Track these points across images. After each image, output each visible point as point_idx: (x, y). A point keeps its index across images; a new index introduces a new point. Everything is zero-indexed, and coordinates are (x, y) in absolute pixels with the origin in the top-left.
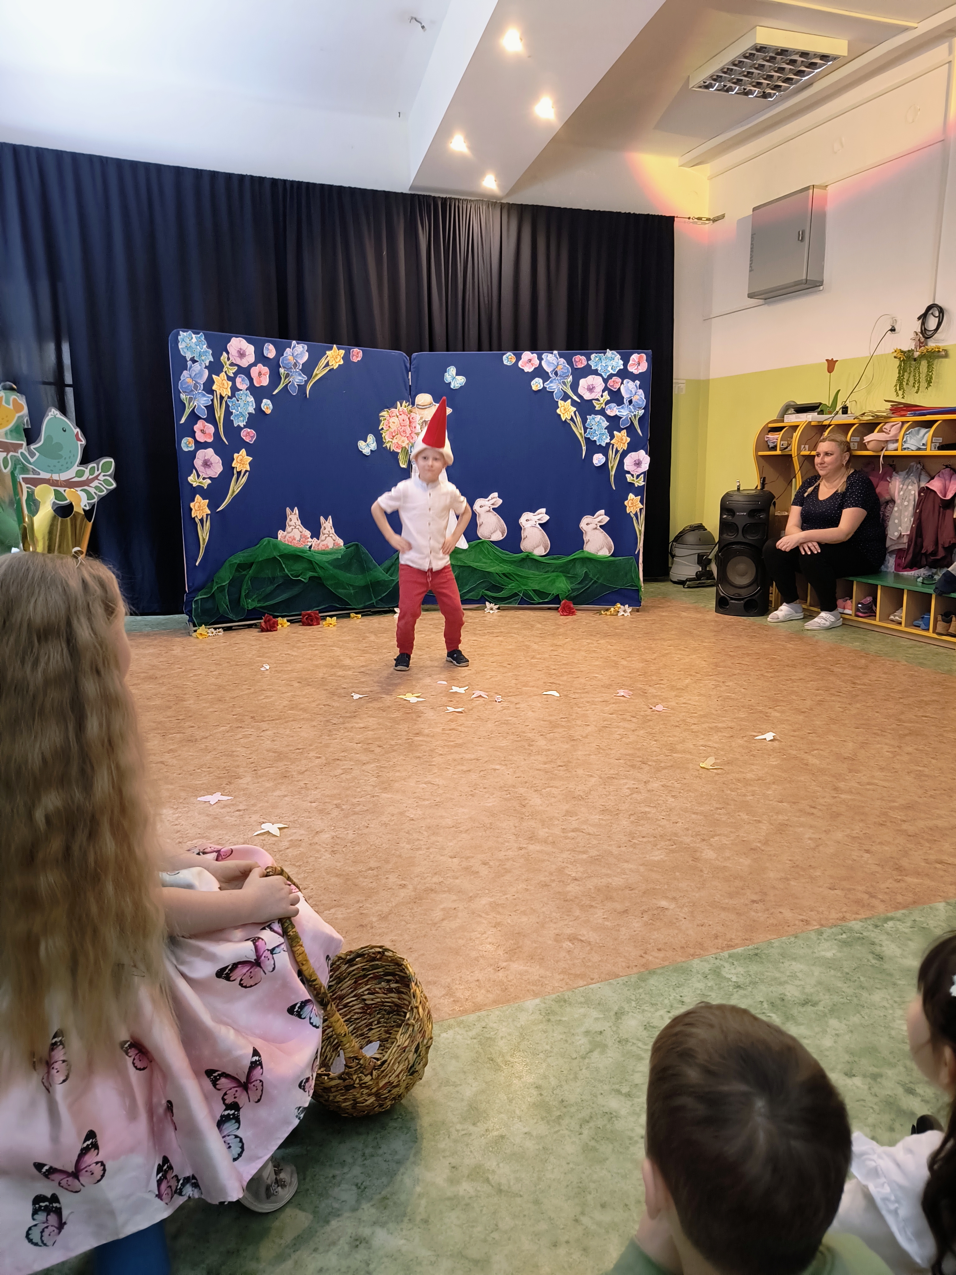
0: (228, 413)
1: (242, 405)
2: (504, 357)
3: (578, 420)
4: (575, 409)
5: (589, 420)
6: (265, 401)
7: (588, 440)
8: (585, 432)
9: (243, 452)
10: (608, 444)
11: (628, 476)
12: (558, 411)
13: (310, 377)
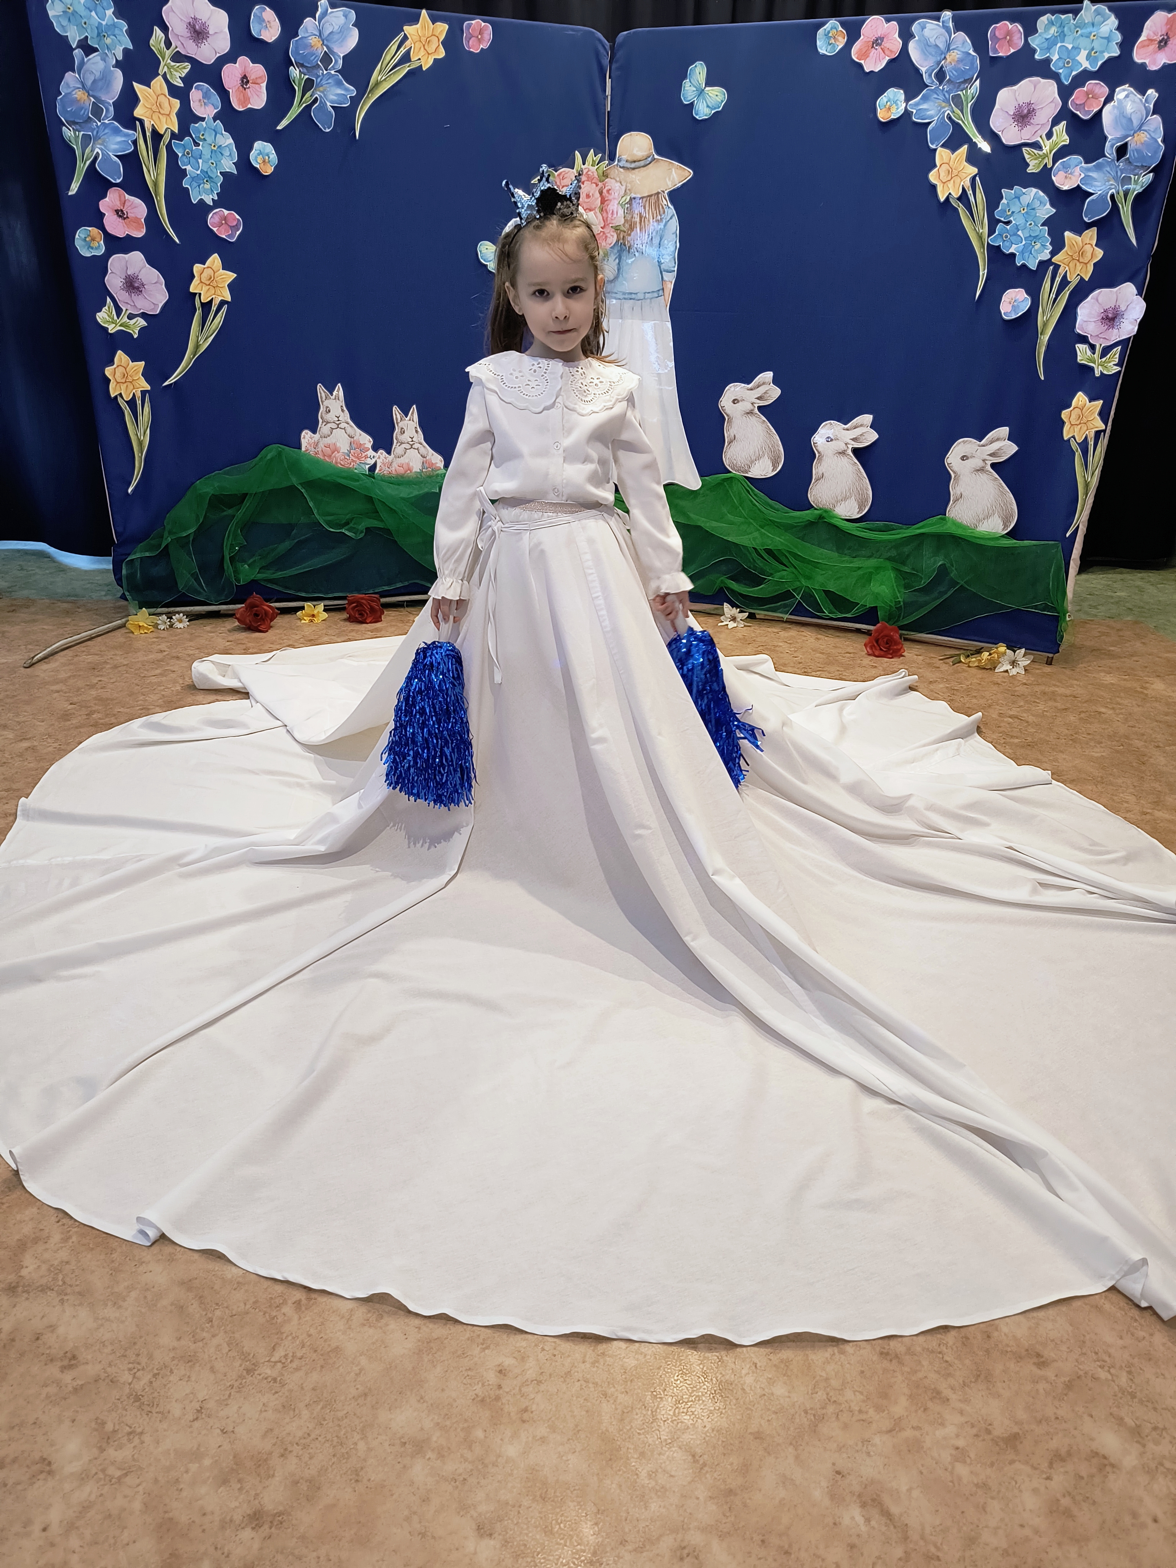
0: (175, 173)
1: (207, 153)
2: (821, 32)
3: (980, 199)
4: (974, 170)
5: (1004, 201)
6: (258, 145)
7: (995, 253)
8: (991, 232)
9: (215, 260)
10: (1044, 265)
11: (1081, 348)
12: (933, 177)
13: (362, 88)
